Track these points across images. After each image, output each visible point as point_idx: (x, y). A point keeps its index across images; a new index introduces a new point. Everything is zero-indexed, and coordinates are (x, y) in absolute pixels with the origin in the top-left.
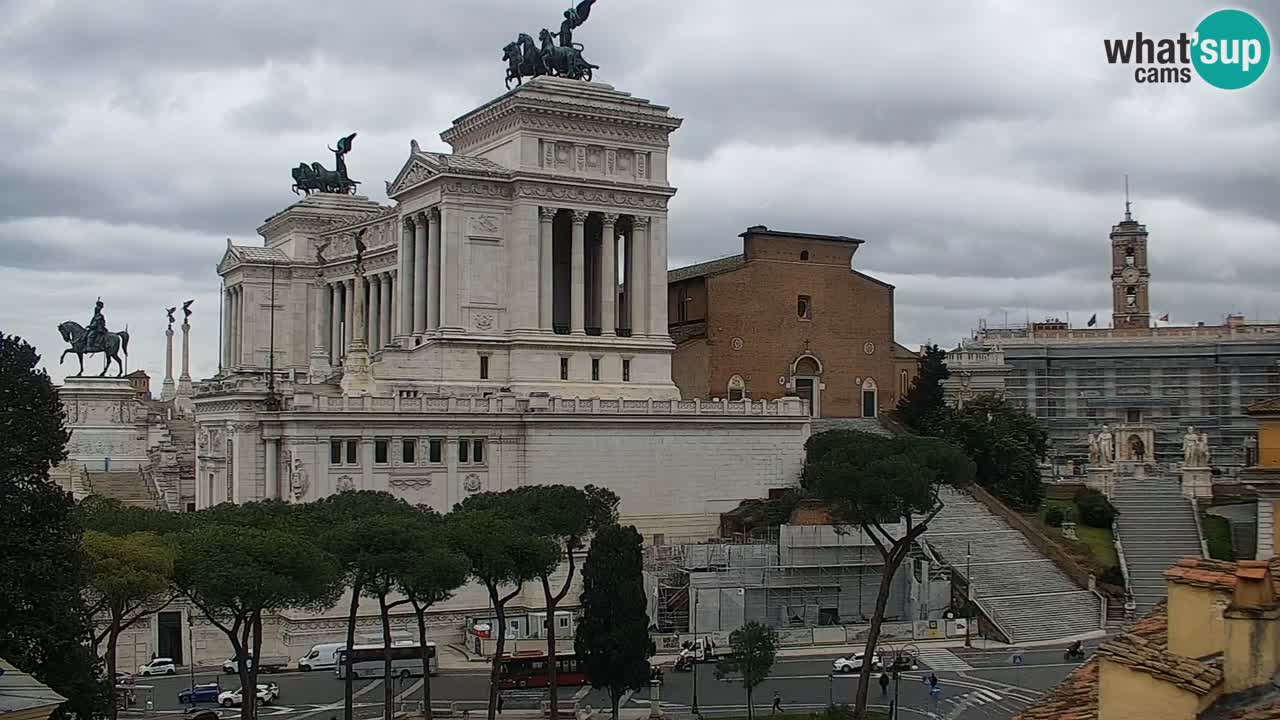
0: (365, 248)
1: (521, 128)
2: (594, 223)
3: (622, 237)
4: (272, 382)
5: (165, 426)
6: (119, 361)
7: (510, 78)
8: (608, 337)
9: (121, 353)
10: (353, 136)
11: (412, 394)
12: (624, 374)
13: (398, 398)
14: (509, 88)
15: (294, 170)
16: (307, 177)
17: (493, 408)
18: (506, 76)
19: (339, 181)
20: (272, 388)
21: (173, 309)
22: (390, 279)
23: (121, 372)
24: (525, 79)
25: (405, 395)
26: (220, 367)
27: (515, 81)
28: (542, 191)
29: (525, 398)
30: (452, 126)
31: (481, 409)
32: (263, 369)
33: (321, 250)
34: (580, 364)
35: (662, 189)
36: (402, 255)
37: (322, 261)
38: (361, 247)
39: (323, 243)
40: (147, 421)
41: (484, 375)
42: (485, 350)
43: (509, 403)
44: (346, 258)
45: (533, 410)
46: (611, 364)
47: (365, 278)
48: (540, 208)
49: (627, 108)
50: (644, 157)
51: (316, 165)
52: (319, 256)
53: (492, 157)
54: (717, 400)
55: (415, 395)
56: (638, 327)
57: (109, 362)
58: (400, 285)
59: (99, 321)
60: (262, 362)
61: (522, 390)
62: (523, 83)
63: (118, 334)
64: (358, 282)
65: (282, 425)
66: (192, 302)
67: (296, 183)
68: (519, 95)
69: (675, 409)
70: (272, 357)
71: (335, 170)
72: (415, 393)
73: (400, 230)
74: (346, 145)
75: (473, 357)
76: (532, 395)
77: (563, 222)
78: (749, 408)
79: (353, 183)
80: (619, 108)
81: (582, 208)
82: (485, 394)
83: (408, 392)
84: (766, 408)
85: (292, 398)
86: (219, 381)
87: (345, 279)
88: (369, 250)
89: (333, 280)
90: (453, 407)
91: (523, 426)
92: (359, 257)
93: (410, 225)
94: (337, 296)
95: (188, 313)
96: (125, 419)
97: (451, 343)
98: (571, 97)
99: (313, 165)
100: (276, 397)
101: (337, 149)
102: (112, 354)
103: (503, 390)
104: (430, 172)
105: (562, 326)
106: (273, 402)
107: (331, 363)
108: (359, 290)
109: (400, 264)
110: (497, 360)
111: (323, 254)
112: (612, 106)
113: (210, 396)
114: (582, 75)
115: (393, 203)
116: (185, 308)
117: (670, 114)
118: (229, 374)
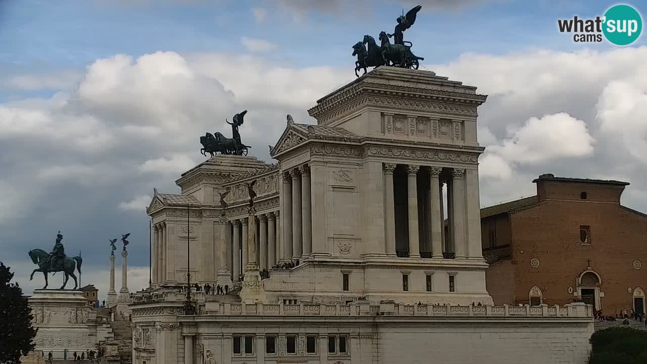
0: (255, 195)
1: (368, 105)
2: (424, 175)
3: (445, 185)
4: (189, 294)
5: (109, 326)
6: (75, 278)
7: (358, 69)
8: (438, 259)
9: (76, 273)
10: (245, 112)
11: (293, 302)
12: (450, 286)
13: (282, 305)
14: (358, 76)
15: (201, 138)
16: (211, 143)
17: (353, 312)
18: (356, 67)
19: (235, 146)
20: (189, 297)
21: (115, 240)
22: (274, 217)
23: (76, 286)
24: (370, 69)
25: (287, 302)
26: (150, 282)
27: (362, 70)
28: (384, 151)
29: (376, 304)
30: (317, 104)
31: (345, 313)
32: (181, 284)
33: (223, 196)
34: (417, 280)
35: (473, 148)
36: (283, 199)
37: (224, 204)
38: (253, 194)
39: (225, 191)
40: (96, 321)
41: (346, 287)
42: (346, 270)
43: (365, 308)
44: (242, 202)
45: (383, 313)
46: (440, 279)
47: (256, 216)
48: (384, 164)
49: (446, 89)
50: (459, 124)
51: (218, 135)
52: (222, 201)
53: (348, 126)
54: (521, 305)
55: (295, 303)
56: (459, 251)
57: (67, 279)
58: (282, 222)
59: (59, 249)
60: (181, 279)
61: (375, 299)
62: (368, 72)
63: (74, 258)
64: (251, 220)
65: (196, 325)
66: (129, 234)
67: (203, 148)
68: (365, 80)
69: (490, 312)
70: (189, 275)
71: (232, 138)
72: (295, 301)
73: (281, 181)
74: (239, 120)
75: (337, 274)
76: (382, 302)
77: (400, 173)
78: (546, 311)
79: (245, 147)
80: (439, 88)
81: (415, 164)
82: (347, 302)
83: (290, 301)
84: (559, 311)
85: (205, 305)
86: (150, 293)
87: (241, 217)
88: (258, 196)
89: (232, 219)
90: (323, 311)
91: (376, 325)
92: (251, 201)
93: (288, 177)
94: (235, 230)
95: (126, 243)
96: (79, 320)
97: (322, 264)
98: (404, 81)
99: (215, 134)
100: (192, 304)
101: (233, 122)
102: (69, 272)
103: (360, 299)
104: (301, 139)
105: (403, 251)
106: (190, 308)
107: (232, 280)
108: (252, 226)
109: (282, 206)
110: (355, 277)
111: (224, 199)
112: (435, 88)
113: (144, 303)
114: (411, 65)
115: (276, 162)
116: (124, 239)
117: (478, 92)
118: (157, 288)
